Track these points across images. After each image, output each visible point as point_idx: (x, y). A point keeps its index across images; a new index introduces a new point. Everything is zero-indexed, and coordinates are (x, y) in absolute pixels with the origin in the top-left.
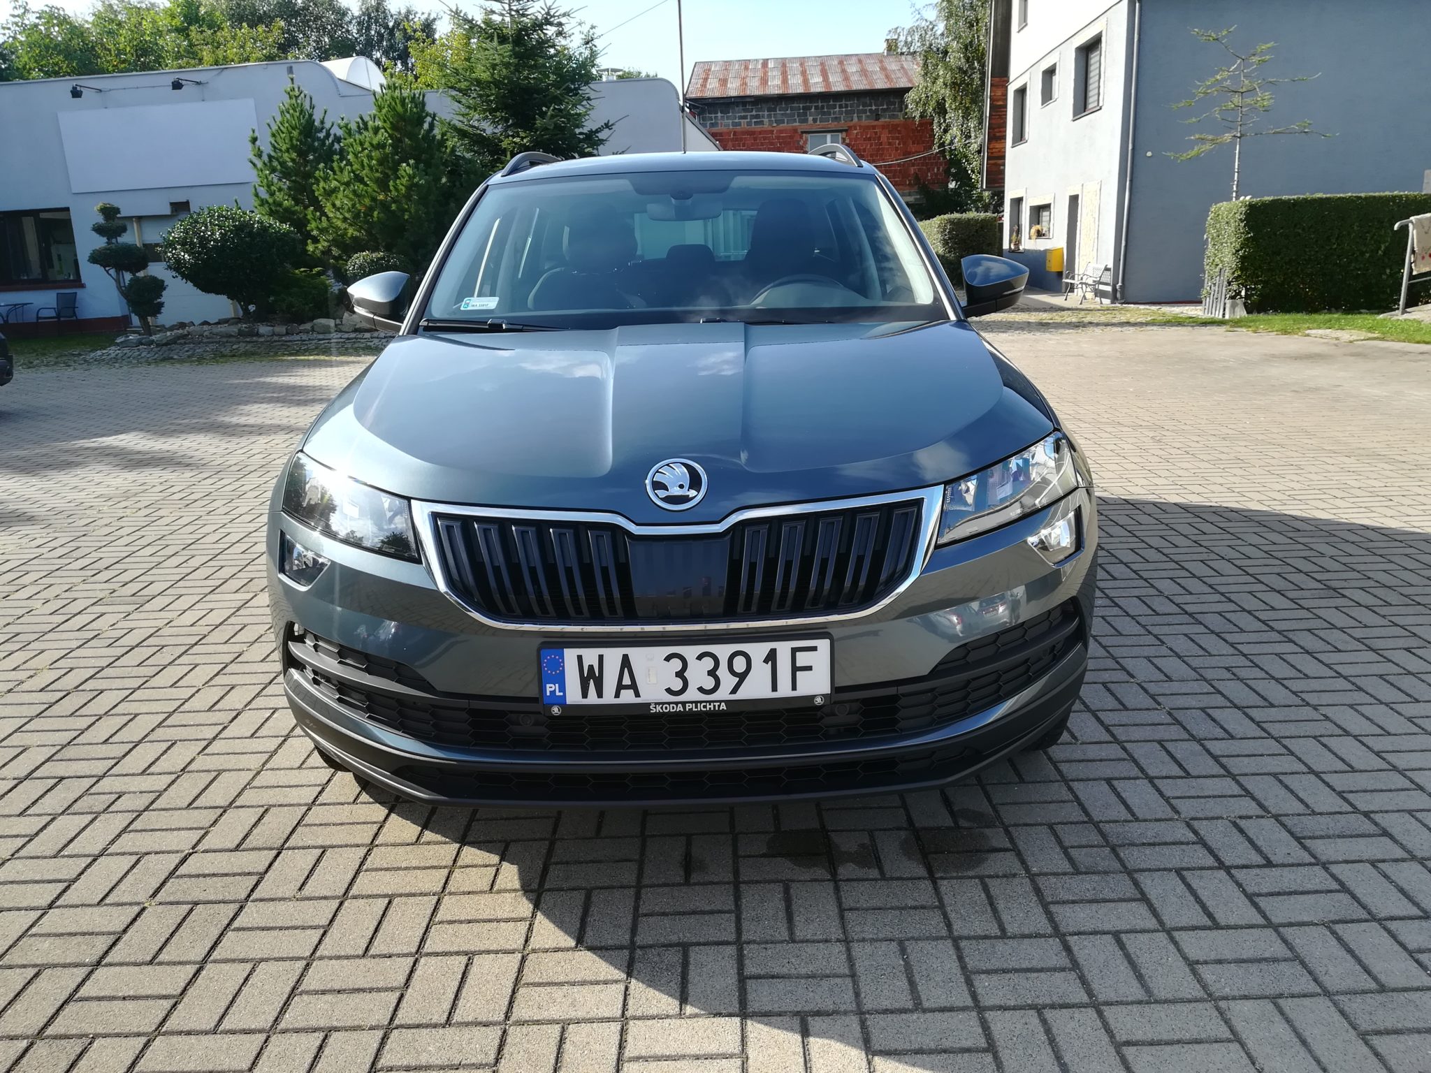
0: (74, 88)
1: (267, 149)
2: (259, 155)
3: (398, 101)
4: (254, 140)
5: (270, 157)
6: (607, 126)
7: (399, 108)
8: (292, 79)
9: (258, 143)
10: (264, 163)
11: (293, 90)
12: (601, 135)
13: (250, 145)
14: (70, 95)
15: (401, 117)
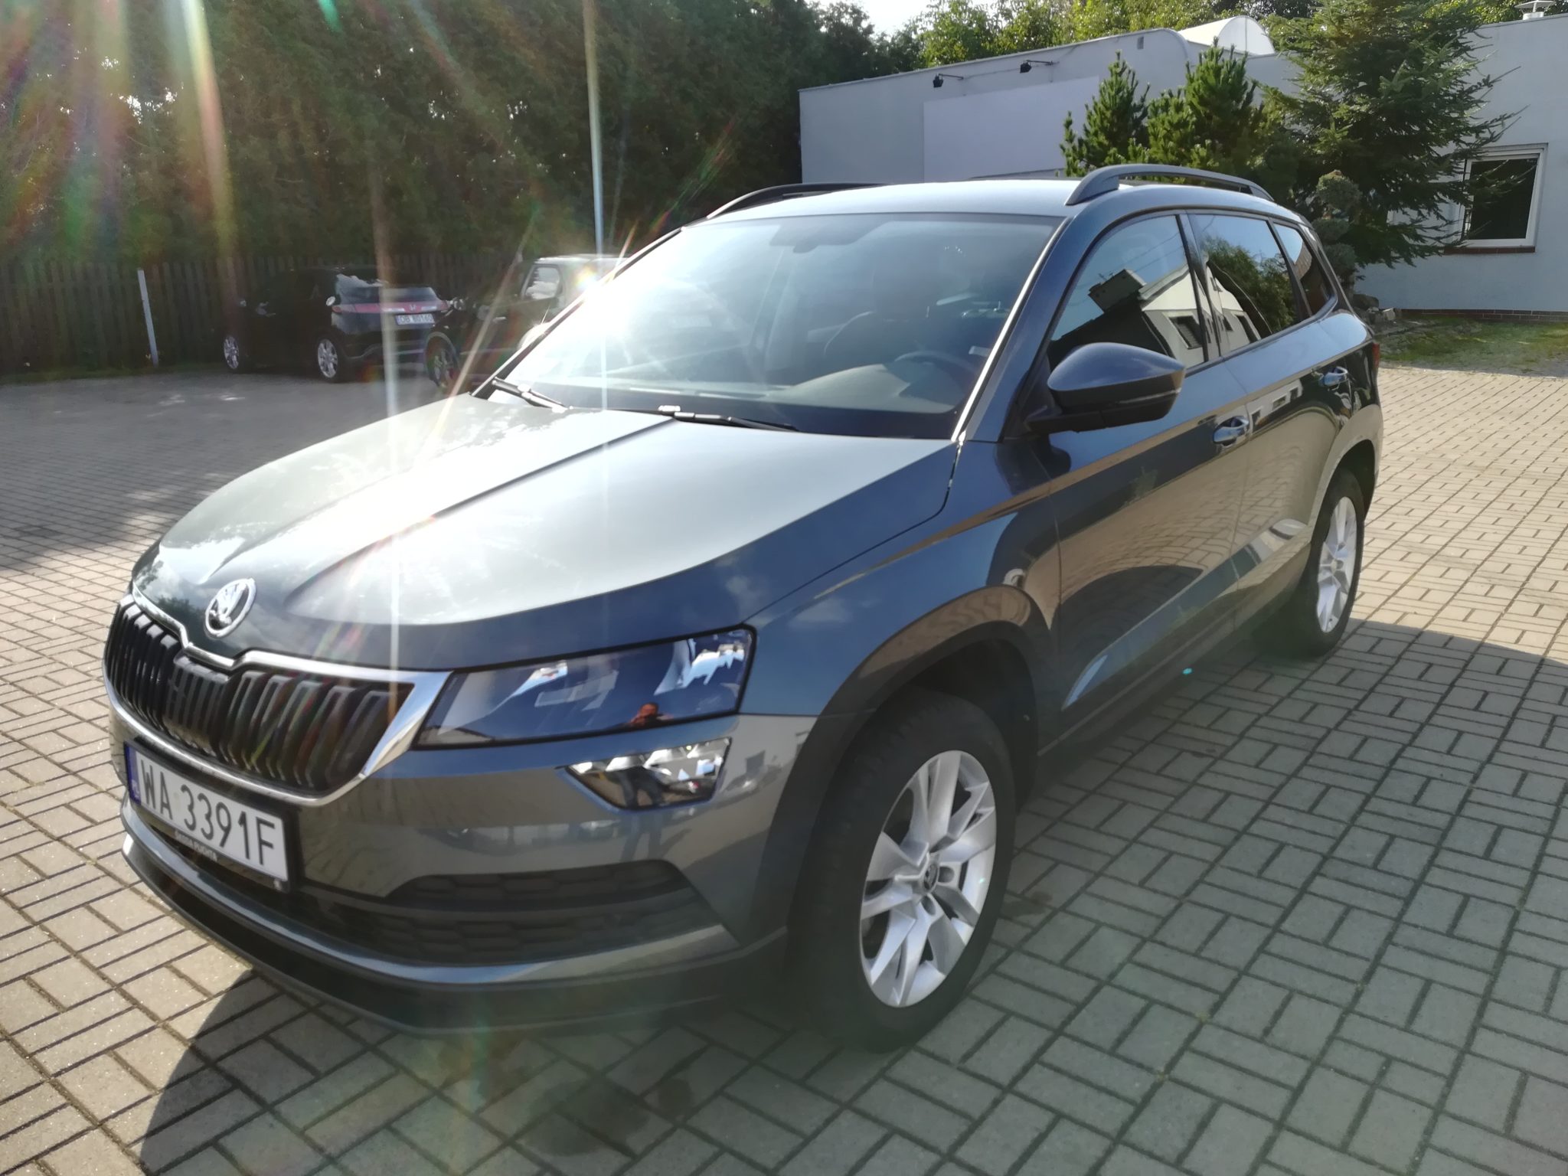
0: (937, 78)
1: (1078, 132)
2: (1070, 140)
3: (1211, 72)
4: (1069, 124)
5: (1081, 141)
6: (1487, 83)
7: (1212, 80)
8: (1119, 54)
9: (1071, 127)
10: (1074, 148)
11: (1117, 66)
12: (1476, 95)
13: (1064, 128)
14: (932, 85)
15: (1211, 89)
